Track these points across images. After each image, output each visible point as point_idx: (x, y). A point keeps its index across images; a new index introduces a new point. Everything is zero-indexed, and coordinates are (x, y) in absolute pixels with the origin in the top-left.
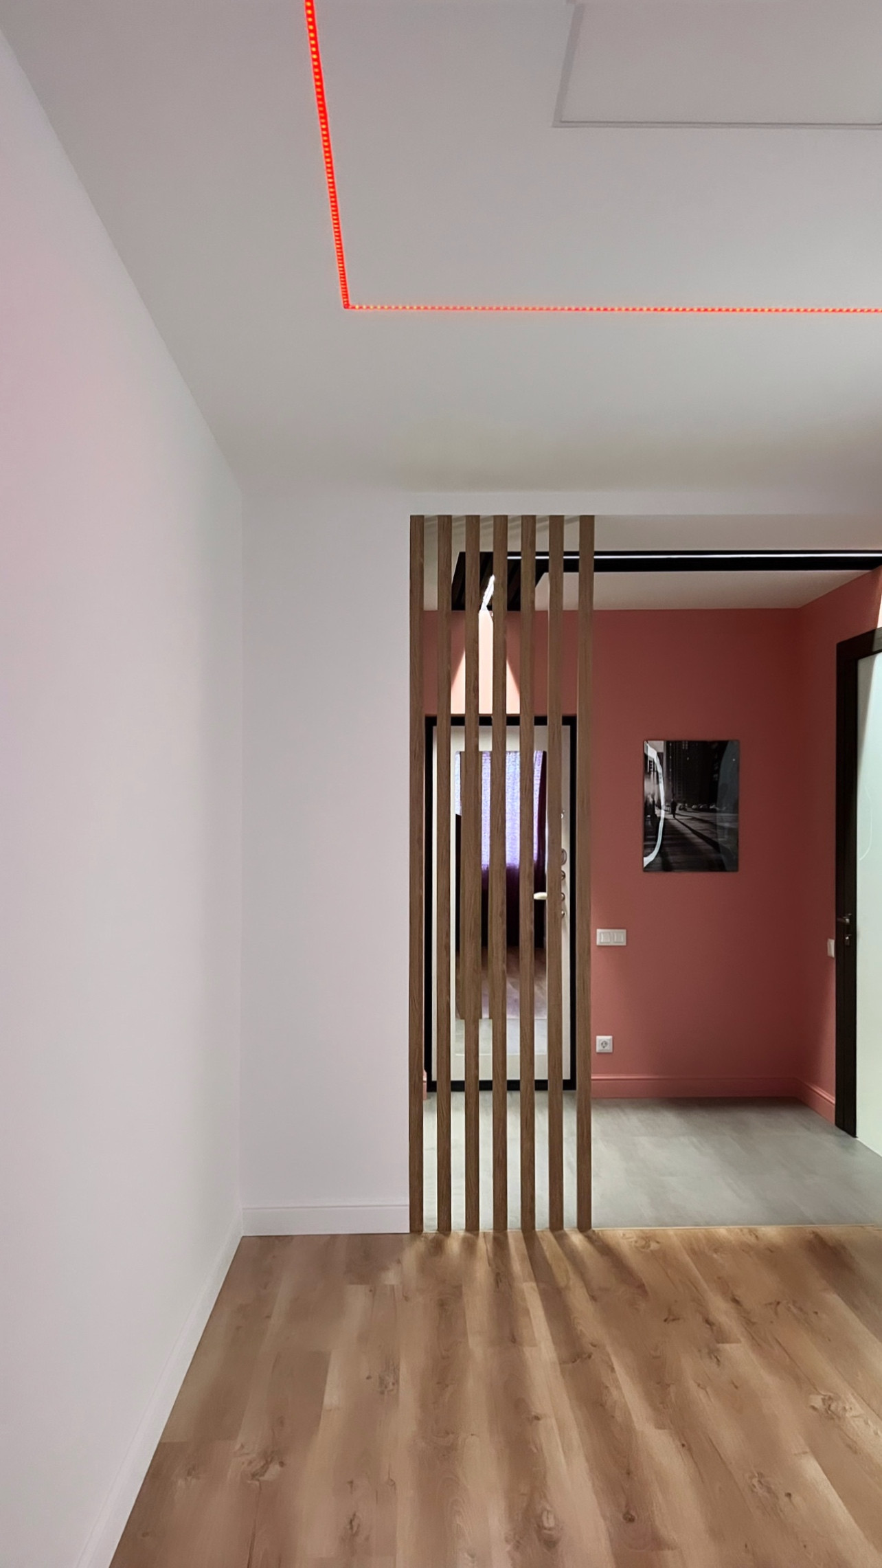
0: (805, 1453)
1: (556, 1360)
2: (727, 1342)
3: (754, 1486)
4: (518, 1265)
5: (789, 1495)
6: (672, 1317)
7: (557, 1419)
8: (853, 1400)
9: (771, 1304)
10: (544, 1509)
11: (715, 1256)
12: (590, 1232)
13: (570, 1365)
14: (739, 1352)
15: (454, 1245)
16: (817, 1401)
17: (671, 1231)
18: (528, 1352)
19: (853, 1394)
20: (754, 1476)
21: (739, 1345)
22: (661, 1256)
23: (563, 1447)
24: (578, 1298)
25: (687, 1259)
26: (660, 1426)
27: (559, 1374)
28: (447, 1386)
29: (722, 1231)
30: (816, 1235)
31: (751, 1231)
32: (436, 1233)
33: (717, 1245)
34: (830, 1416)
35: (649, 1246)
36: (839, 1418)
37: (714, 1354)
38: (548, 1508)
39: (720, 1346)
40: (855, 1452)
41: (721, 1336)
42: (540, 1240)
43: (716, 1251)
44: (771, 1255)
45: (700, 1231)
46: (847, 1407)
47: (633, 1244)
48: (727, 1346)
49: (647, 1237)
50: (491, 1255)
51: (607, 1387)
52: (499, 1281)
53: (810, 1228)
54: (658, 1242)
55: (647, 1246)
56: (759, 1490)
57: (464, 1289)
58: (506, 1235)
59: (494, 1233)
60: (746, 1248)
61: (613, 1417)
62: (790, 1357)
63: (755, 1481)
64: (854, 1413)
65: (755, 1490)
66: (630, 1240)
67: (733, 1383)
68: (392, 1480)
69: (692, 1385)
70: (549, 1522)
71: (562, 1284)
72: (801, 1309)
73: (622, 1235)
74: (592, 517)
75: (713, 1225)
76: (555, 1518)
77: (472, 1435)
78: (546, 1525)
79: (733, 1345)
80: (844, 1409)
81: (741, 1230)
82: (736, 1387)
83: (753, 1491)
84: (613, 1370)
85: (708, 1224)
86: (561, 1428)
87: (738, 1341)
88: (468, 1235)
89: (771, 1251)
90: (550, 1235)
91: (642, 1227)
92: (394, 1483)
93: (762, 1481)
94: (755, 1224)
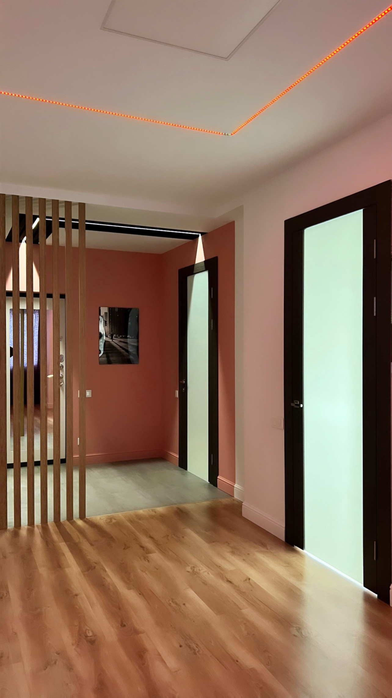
0: (188, 588)
1: (81, 572)
2: (151, 553)
3: (170, 603)
4: (55, 536)
5: (184, 604)
6: (126, 547)
7: (85, 594)
8: (201, 565)
9: (165, 536)
10: (86, 630)
11: (140, 521)
12: (85, 519)
13: (86, 573)
14: (156, 556)
15: (24, 532)
16: (189, 569)
17: (120, 514)
18: (67, 570)
19: (202, 564)
20: (170, 600)
21: (155, 554)
22: (118, 525)
23: (90, 604)
24: (86, 546)
25: (129, 524)
26: (129, 589)
27: (83, 577)
28: (33, 590)
29: (141, 512)
30: (178, 508)
31: (152, 510)
32: (14, 529)
33: (140, 517)
34: (194, 573)
35: (112, 521)
36: (198, 573)
37: (146, 559)
38: (88, 628)
39: (148, 555)
40: (206, 585)
41: (148, 552)
42: (64, 525)
43: (140, 519)
44: (162, 518)
45: (132, 513)
46: (200, 569)
47: (105, 521)
48: (151, 555)
49: (110, 518)
50: (42, 534)
51: (104, 578)
52: (48, 544)
53: (175, 506)
54: (115, 519)
55: (111, 521)
56: (173, 605)
57: (33, 550)
58: (47, 525)
59: (42, 525)
60: (152, 517)
61: (109, 589)
62: (176, 555)
63: (170, 602)
64: (203, 571)
65: (171, 605)
66: (103, 520)
67: (156, 568)
68: (15, 632)
69: (139, 571)
70: (90, 634)
71: (77, 540)
72: (177, 537)
73: (99, 519)
74: (84, 204)
75: (137, 510)
76: (92, 631)
77: (48, 607)
78: (88, 635)
79: (153, 554)
80: (200, 570)
81: (149, 510)
82: (157, 569)
83: (170, 606)
84: (105, 571)
85: (135, 510)
86: (88, 597)
87: (155, 552)
88: (29, 527)
89: (162, 517)
90: (68, 523)
91: (107, 514)
92: (16, 633)
93: (173, 601)
94: (154, 507)
